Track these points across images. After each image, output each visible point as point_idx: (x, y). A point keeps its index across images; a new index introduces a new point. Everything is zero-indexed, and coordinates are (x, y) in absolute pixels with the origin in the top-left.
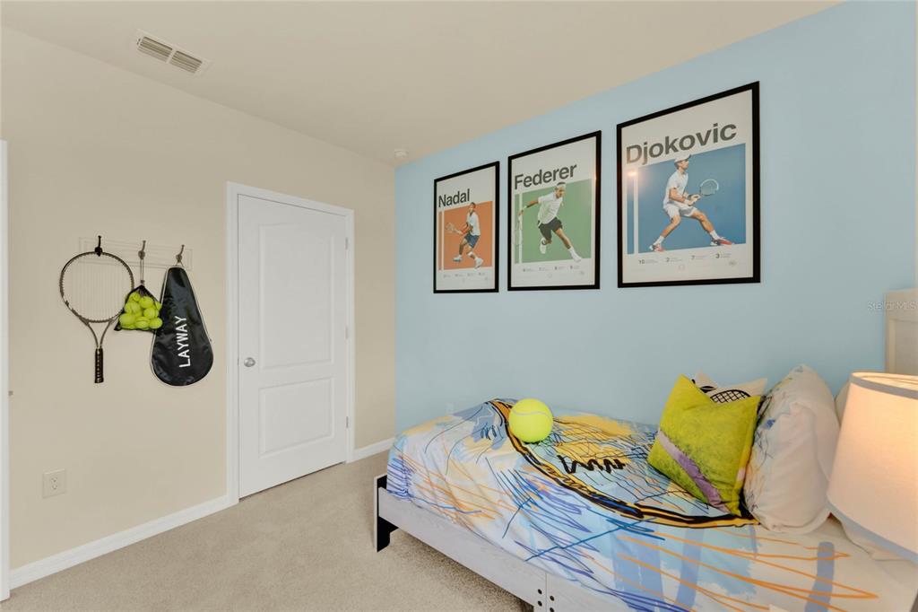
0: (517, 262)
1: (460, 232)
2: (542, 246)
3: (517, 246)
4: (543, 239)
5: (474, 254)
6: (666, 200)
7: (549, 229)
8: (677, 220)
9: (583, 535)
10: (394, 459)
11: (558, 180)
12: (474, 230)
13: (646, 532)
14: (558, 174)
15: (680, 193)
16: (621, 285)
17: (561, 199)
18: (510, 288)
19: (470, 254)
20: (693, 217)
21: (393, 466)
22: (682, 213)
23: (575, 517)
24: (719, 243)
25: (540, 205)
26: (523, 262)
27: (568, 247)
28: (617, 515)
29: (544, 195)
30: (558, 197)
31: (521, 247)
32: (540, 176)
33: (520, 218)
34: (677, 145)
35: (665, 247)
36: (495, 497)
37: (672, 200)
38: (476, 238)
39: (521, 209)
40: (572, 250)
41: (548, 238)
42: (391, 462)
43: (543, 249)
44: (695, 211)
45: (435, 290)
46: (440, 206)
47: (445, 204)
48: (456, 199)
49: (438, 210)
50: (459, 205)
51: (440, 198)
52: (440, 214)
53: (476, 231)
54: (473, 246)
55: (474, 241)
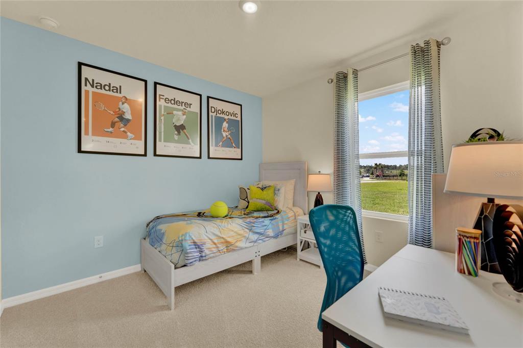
0: (160, 141)
1: (112, 113)
2: (175, 136)
3: (160, 133)
4: (176, 132)
5: (126, 130)
6: (222, 130)
7: (180, 128)
8: (225, 138)
9: (265, 227)
10: (190, 245)
11: (184, 107)
12: (126, 114)
13: (276, 218)
14: (183, 104)
15: (226, 129)
16: (209, 158)
17: (185, 116)
18: (155, 155)
19: (123, 129)
20: (229, 138)
21: (190, 249)
22: (227, 136)
23: (264, 224)
24: (235, 147)
25: (174, 115)
26: (164, 142)
27: (189, 139)
28: (270, 218)
29: (177, 111)
30: (184, 115)
31: (163, 133)
32: (174, 100)
33: (162, 118)
34: (225, 113)
35: (223, 146)
36: (242, 232)
37: (224, 131)
38: (128, 120)
39: (163, 113)
40: (190, 140)
41: (179, 133)
42: (188, 248)
43: (176, 137)
44: (229, 136)
45: (80, 151)
46: (86, 85)
47: (92, 86)
48: (107, 88)
49: (83, 88)
50: (111, 93)
51: (86, 79)
52: (87, 92)
53: (128, 116)
54: (125, 125)
55: (126, 122)
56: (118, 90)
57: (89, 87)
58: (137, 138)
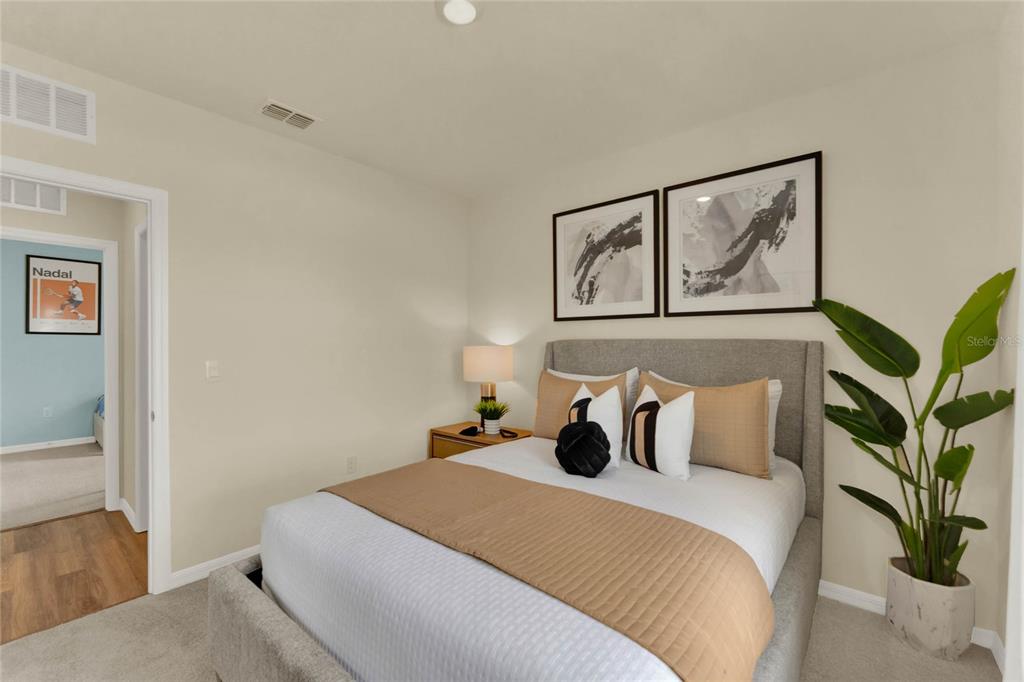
1: (61, 296)
5: (76, 311)
12: (77, 297)
19: (73, 311)
38: (79, 302)
45: (28, 332)
46: (34, 274)
47: (41, 274)
48: (56, 274)
49: (32, 277)
50: (61, 279)
51: (35, 269)
52: (35, 280)
53: (79, 298)
54: (76, 307)
55: (77, 304)
56: (69, 275)
57: (37, 275)
58: (89, 317)
